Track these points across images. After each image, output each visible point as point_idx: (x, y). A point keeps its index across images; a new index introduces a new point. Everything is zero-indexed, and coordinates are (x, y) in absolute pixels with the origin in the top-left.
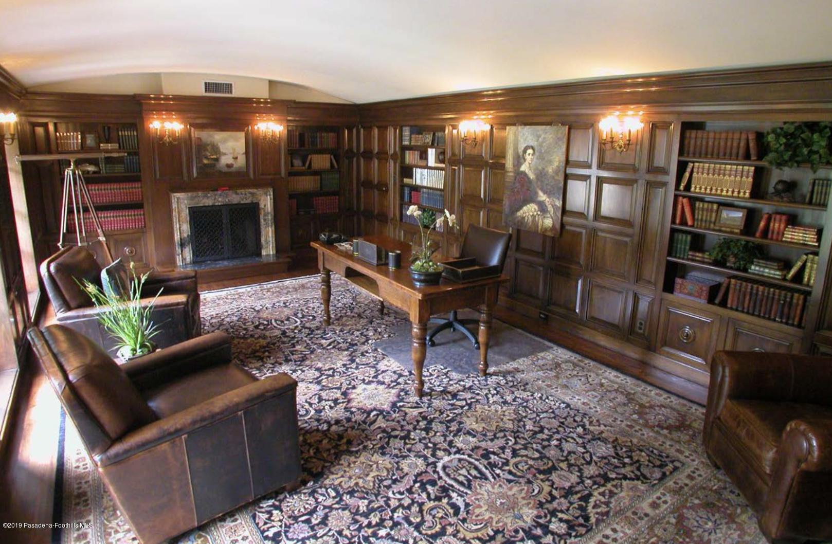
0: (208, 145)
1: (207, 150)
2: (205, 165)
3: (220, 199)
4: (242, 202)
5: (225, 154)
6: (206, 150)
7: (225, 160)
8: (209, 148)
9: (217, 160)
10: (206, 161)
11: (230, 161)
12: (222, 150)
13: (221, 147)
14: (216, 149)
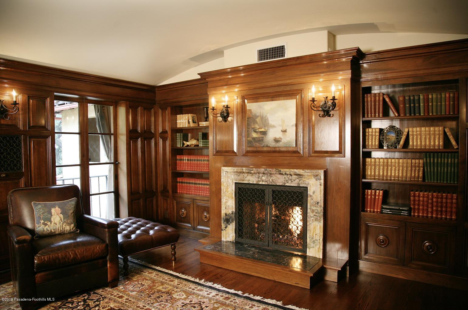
0: (258, 117)
1: (257, 123)
2: (254, 139)
3: (263, 178)
4: (287, 184)
5: (274, 127)
6: (255, 122)
7: (273, 134)
8: (258, 120)
9: (264, 133)
10: (254, 135)
11: (279, 135)
12: (271, 122)
13: (270, 119)
14: (265, 122)
